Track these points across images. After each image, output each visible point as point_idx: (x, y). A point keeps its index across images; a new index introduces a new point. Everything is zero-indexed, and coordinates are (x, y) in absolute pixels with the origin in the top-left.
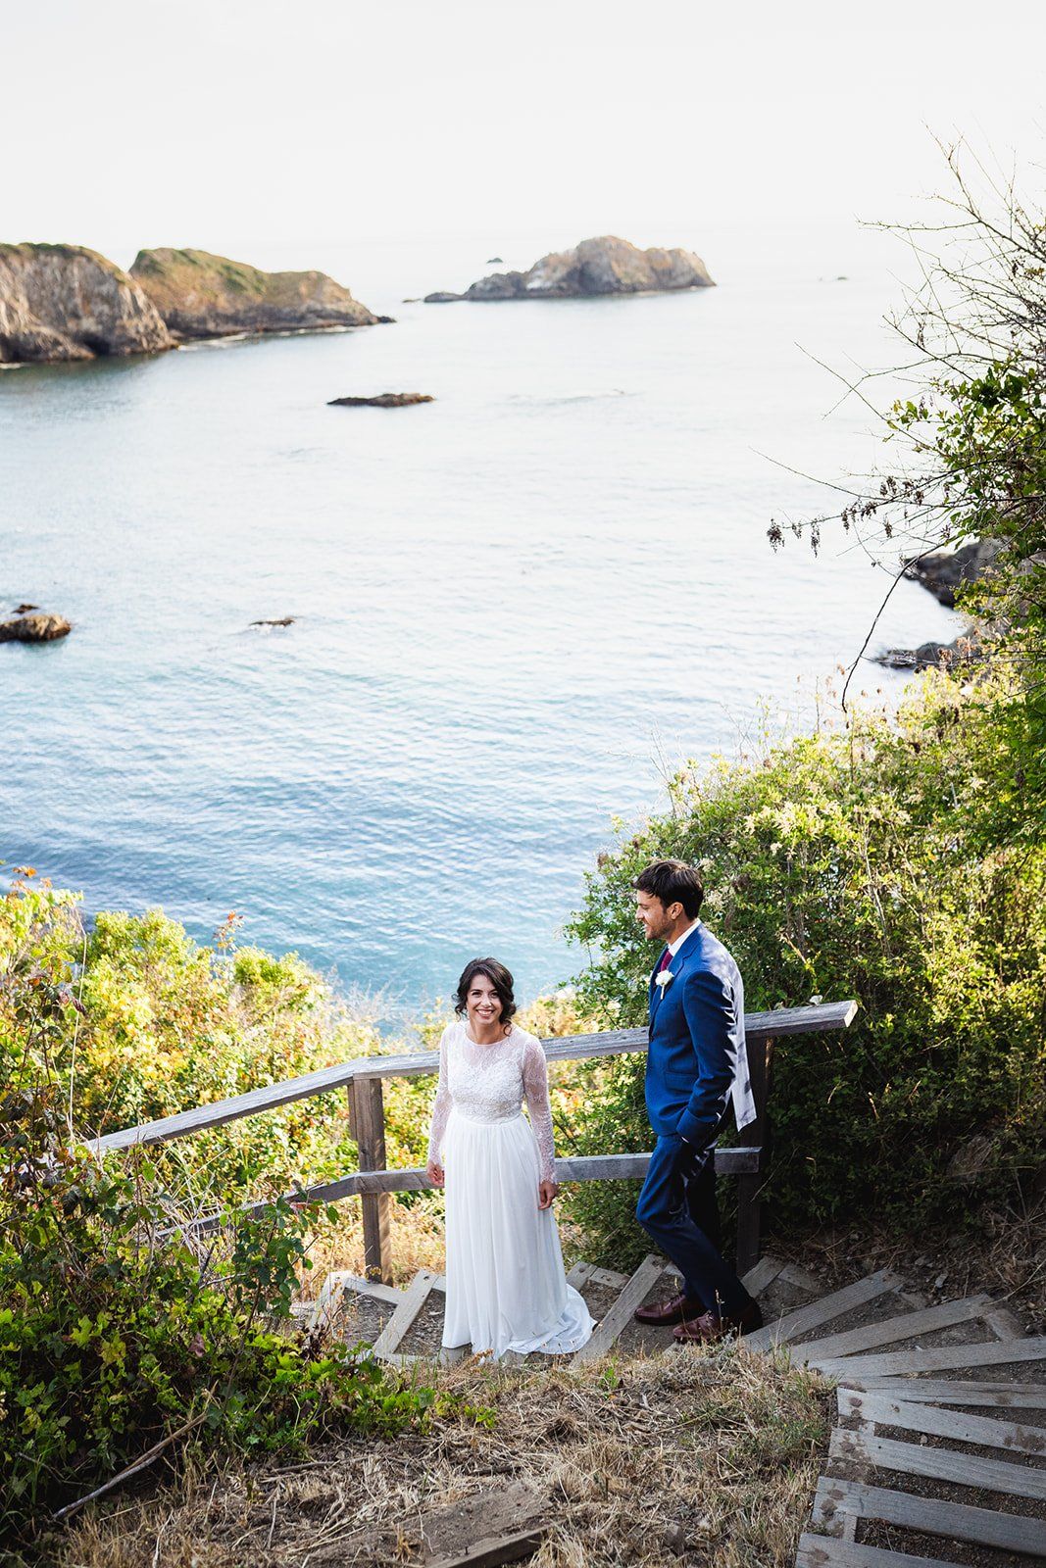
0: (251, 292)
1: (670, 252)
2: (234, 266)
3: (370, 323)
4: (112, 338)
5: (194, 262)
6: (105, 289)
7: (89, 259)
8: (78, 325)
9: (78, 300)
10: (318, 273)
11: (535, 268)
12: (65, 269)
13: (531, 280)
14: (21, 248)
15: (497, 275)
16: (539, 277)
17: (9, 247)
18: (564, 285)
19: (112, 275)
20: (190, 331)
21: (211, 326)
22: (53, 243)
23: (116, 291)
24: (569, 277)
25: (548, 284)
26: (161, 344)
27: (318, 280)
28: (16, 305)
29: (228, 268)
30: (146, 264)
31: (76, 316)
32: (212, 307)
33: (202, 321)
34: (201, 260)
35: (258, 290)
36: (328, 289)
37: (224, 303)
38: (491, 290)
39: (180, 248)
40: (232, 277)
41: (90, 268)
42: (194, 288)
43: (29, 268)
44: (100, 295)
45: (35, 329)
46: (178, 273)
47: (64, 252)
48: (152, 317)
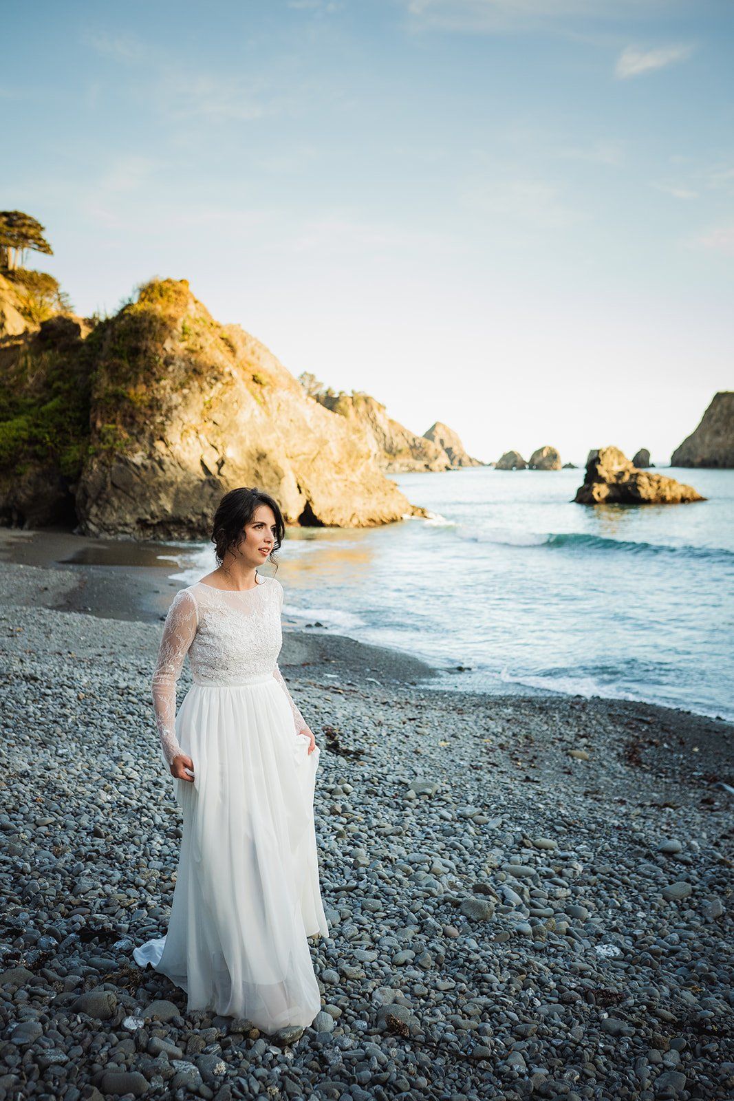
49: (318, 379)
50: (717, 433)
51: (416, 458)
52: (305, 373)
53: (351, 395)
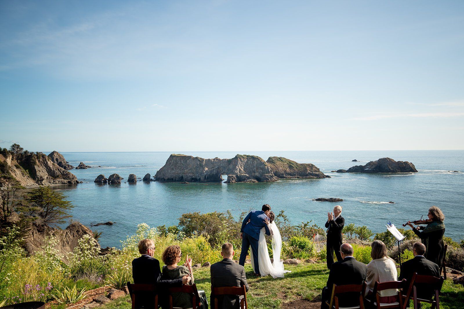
0: (295, 168)
1: (404, 162)
2: (291, 162)
3: (324, 177)
4: (262, 178)
5: (282, 161)
6: (261, 166)
7: (259, 160)
8: (254, 174)
9: (255, 169)
10: (312, 165)
11: (367, 165)
12: (253, 162)
13: (366, 168)
14: (244, 156)
15: (356, 166)
16: (368, 168)
17: (241, 156)
18: (375, 170)
19: (263, 163)
20: (280, 176)
21: (285, 176)
22: (251, 155)
23: (264, 167)
24: (376, 168)
25: (370, 169)
26: (273, 180)
27: (312, 166)
28: (241, 169)
29: (290, 162)
30: (270, 160)
31: (255, 172)
32: (285, 171)
33: (283, 174)
34: (284, 160)
35: (296, 168)
36: (314, 169)
37: (288, 170)
38: (355, 170)
39: (279, 157)
40: (291, 164)
41: (259, 161)
42: (281, 167)
43: (246, 161)
44: (260, 168)
45: (245, 174)
46: (278, 163)
47: (253, 157)
48: (272, 173)
49: (21, 147)
50: (173, 169)
51: (64, 179)
52: (15, 144)
53: (36, 154)
